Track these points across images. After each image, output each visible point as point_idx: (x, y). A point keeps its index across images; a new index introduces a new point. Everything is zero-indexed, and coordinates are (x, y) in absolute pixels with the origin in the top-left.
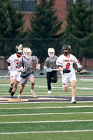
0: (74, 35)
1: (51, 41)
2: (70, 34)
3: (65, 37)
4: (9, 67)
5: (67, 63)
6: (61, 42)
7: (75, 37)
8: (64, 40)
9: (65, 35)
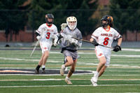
0: (41, 6)
1: (17, 12)
2: (37, 6)
3: (32, 9)
4: (38, 37)
5: (105, 37)
6: (28, 14)
7: (41, 9)
8: (31, 12)
9: (32, 6)
